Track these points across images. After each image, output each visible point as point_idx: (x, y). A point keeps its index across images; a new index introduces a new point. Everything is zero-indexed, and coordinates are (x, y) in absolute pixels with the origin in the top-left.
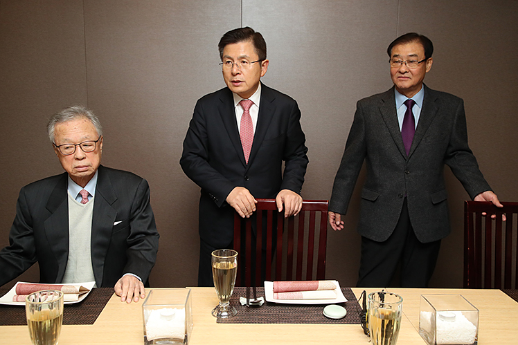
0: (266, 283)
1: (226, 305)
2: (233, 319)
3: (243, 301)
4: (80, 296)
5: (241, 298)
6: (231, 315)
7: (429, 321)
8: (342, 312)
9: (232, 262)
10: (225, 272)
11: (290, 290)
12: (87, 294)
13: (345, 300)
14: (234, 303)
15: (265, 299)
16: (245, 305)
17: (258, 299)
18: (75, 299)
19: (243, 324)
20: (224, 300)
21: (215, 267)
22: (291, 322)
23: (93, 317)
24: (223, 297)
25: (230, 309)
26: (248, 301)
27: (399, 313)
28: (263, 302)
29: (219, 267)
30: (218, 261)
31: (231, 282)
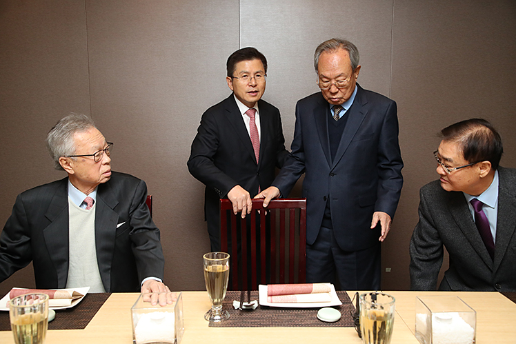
0: (260, 286)
1: (218, 308)
2: (226, 323)
3: (236, 304)
4: (73, 301)
5: (235, 301)
6: (224, 319)
7: (425, 324)
8: (336, 315)
9: (223, 265)
10: (217, 275)
11: (284, 293)
12: (81, 300)
13: (340, 303)
14: (227, 307)
15: (258, 303)
16: (238, 309)
17: (252, 303)
18: (68, 304)
19: (235, 328)
20: (216, 304)
21: (206, 270)
22: (284, 326)
23: (84, 322)
24: (216, 301)
25: (223, 313)
26: (241, 305)
27: (391, 315)
28: (256, 305)
29: (211, 270)
30: (210, 264)
31: (224, 285)
